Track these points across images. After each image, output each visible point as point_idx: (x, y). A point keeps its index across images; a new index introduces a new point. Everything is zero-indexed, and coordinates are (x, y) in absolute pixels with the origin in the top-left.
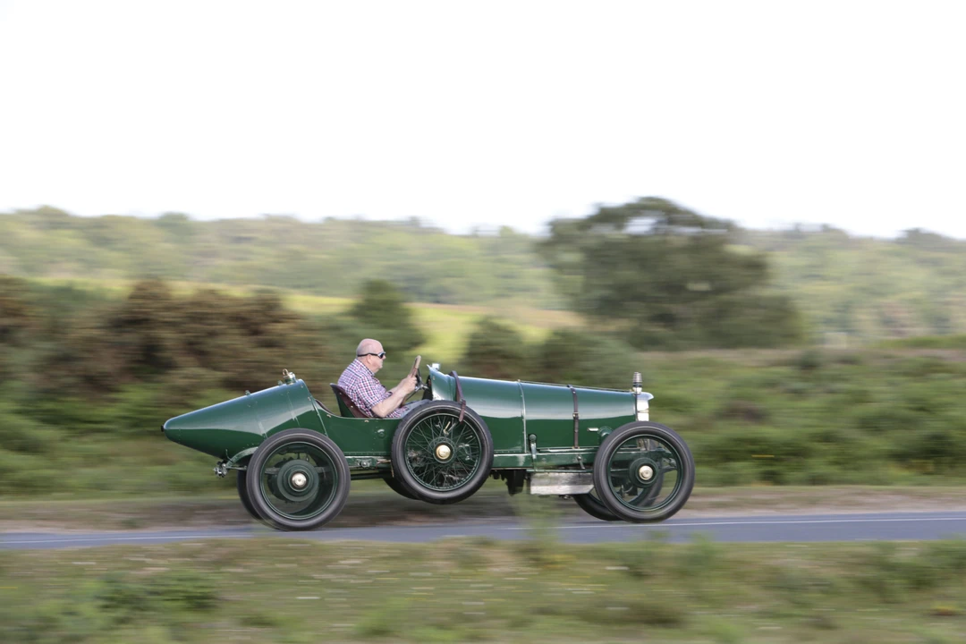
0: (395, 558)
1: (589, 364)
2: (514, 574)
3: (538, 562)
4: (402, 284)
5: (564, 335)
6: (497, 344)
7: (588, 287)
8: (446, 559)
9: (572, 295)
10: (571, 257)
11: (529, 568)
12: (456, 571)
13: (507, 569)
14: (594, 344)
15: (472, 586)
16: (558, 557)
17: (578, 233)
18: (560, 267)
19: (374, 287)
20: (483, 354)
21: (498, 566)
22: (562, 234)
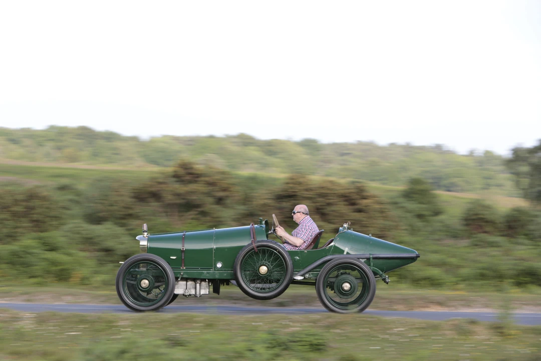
0: (423, 328)
1: (532, 227)
2: (489, 340)
3: (502, 334)
4: (430, 181)
5: (518, 210)
6: (483, 215)
7: (531, 186)
8: (451, 330)
9: (523, 189)
10: (525, 169)
11: (496, 337)
12: (456, 337)
13: (483, 337)
14: (536, 216)
15: (466, 345)
16: (513, 332)
17: (527, 155)
18: (517, 174)
19: (415, 182)
20: (474, 220)
21: (478, 335)
22: (519, 156)
